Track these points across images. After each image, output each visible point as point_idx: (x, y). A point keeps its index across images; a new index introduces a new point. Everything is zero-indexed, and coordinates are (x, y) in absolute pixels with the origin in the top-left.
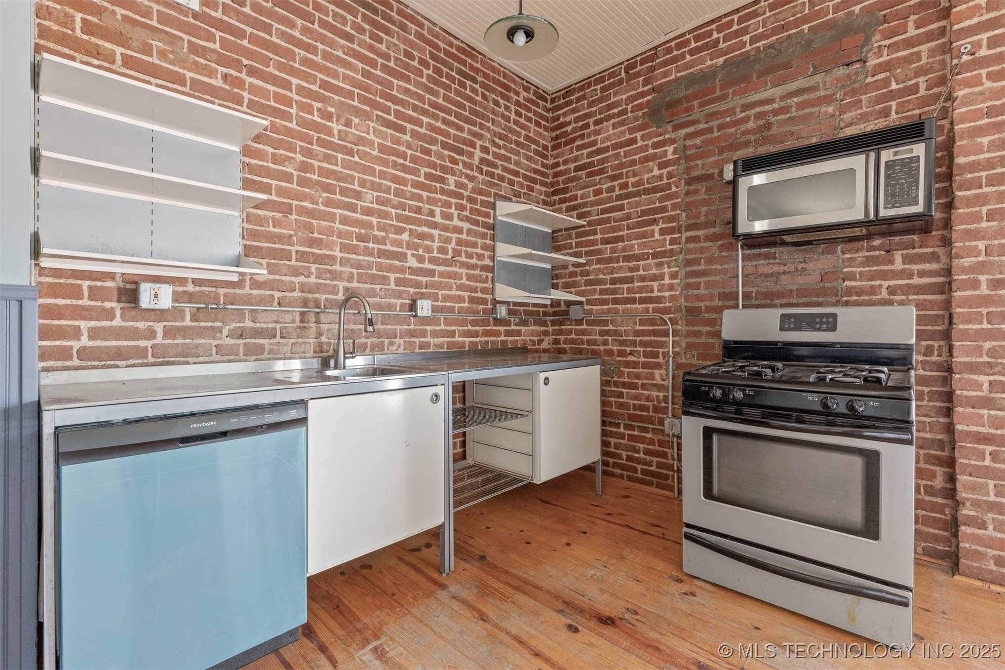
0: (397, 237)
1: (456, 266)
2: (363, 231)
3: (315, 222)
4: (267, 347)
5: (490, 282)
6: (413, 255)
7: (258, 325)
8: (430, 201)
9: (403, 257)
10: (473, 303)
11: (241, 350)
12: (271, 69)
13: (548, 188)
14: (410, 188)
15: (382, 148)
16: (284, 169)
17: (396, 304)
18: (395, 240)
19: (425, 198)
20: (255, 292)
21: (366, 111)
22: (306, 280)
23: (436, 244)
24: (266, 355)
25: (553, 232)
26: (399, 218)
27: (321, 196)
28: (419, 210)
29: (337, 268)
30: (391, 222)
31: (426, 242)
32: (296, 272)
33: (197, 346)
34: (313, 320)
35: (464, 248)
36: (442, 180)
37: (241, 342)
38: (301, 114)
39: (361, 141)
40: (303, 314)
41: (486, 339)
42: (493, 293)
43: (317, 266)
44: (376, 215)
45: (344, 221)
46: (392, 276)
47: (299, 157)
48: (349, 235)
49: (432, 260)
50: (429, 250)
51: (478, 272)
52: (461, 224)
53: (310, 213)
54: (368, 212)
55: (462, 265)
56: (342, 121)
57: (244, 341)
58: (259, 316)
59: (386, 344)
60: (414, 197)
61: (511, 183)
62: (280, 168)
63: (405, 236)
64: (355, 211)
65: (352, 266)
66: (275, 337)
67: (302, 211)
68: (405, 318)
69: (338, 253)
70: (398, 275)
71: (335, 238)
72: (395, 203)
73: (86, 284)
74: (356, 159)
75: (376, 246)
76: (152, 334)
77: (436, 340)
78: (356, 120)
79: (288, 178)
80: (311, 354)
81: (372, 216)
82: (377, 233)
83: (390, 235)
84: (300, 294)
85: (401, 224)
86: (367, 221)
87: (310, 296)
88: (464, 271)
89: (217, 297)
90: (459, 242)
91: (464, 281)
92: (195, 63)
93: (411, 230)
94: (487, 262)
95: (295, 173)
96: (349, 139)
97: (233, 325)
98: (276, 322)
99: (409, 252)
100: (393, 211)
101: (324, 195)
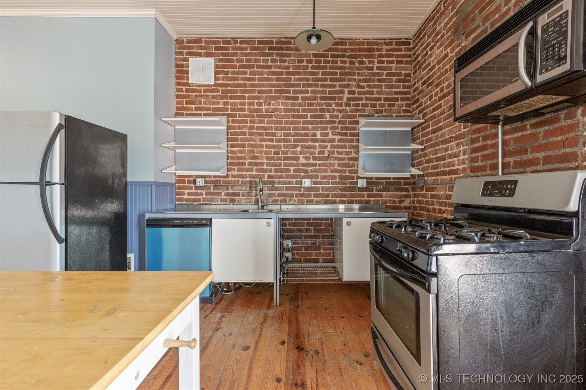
0: (294, 150)
1: (330, 160)
2: (276, 150)
3: (255, 149)
4: (237, 200)
5: (356, 167)
6: (303, 157)
7: (234, 191)
8: (313, 129)
9: (298, 159)
10: (342, 179)
11: (228, 201)
12: (238, 94)
13: (410, 101)
14: (302, 125)
15: (286, 110)
16: (243, 131)
17: (293, 181)
18: (293, 151)
19: (310, 128)
20: (233, 179)
21: (278, 96)
22: (252, 173)
23: (318, 150)
24: (236, 203)
25: (413, 129)
26: (295, 141)
27: (257, 138)
28: (306, 135)
29: (265, 167)
30: (291, 143)
31: (311, 150)
32: (248, 170)
33: (214, 199)
34: (254, 189)
35: (336, 150)
36: (322, 117)
37: (228, 197)
38: (249, 107)
39: (276, 110)
40: (250, 187)
41: (352, 199)
42: (358, 173)
43: (256, 167)
44: (283, 142)
45: (268, 147)
46: (292, 169)
47: (249, 124)
48: (270, 152)
49: (315, 158)
50: (312, 153)
51: (347, 161)
52: (334, 137)
53: (253, 146)
54: (279, 141)
55: (336, 158)
56: (267, 104)
57: (229, 197)
58: (234, 188)
59: (288, 200)
60: (304, 129)
61: (374, 106)
62: (242, 131)
63: (299, 149)
64: (273, 142)
65: (271, 166)
66: (239, 196)
67: (250, 146)
68: (298, 188)
69: (265, 161)
70: (295, 168)
71: (264, 155)
72: (293, 134)
73: (186, 179)
74: (274, 118)
75: (283, 155)
76: (202, 194)
77: (317, 199)
78: (273, 102)
79: (244, 134)
80: (253, 203)
81: (281, 142)
82: (283, 149)
83: (290, 150)
84: (249, 179)
85: (296, 144)
86: (278, 145)
87: (253, 179)
88: (336, 162)
89: (220, 181)
90: (333, 147)
91: (336, 167)
92: (214, 102)
93: (302, 146)
94: (354, 155)
95: (247, 131)
96: (270, 111)
97: (226, 191)
98: (240, 190)
99: (301, 156)
100: (292, 138)
101: (259, 137)
